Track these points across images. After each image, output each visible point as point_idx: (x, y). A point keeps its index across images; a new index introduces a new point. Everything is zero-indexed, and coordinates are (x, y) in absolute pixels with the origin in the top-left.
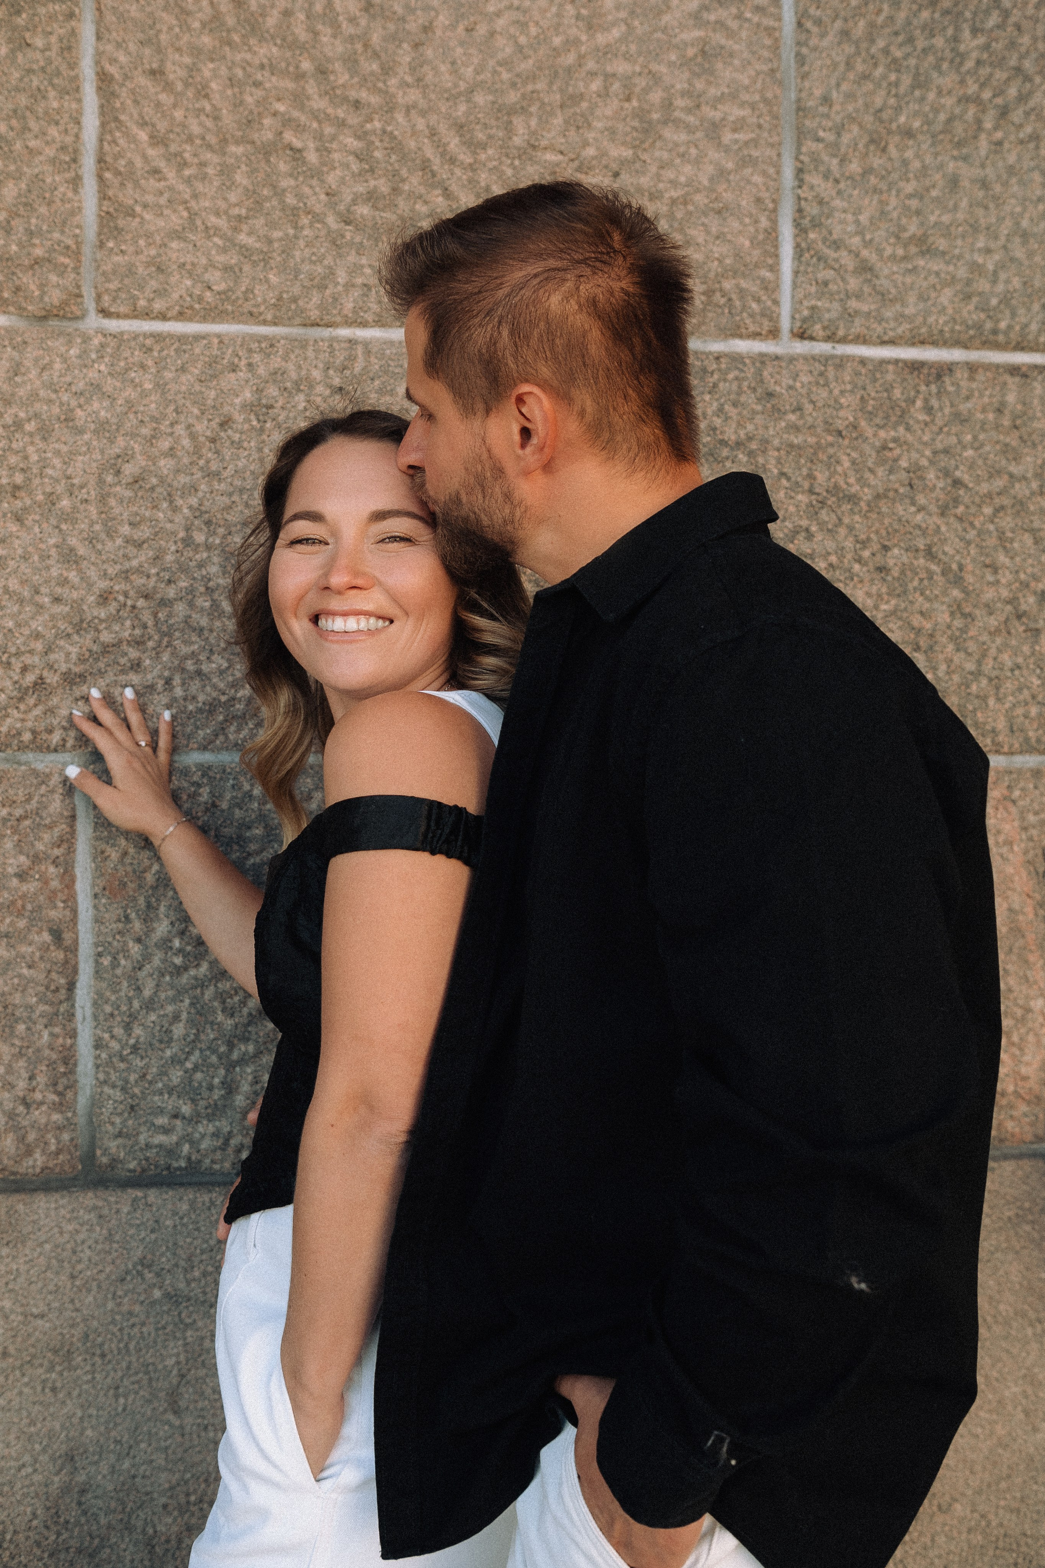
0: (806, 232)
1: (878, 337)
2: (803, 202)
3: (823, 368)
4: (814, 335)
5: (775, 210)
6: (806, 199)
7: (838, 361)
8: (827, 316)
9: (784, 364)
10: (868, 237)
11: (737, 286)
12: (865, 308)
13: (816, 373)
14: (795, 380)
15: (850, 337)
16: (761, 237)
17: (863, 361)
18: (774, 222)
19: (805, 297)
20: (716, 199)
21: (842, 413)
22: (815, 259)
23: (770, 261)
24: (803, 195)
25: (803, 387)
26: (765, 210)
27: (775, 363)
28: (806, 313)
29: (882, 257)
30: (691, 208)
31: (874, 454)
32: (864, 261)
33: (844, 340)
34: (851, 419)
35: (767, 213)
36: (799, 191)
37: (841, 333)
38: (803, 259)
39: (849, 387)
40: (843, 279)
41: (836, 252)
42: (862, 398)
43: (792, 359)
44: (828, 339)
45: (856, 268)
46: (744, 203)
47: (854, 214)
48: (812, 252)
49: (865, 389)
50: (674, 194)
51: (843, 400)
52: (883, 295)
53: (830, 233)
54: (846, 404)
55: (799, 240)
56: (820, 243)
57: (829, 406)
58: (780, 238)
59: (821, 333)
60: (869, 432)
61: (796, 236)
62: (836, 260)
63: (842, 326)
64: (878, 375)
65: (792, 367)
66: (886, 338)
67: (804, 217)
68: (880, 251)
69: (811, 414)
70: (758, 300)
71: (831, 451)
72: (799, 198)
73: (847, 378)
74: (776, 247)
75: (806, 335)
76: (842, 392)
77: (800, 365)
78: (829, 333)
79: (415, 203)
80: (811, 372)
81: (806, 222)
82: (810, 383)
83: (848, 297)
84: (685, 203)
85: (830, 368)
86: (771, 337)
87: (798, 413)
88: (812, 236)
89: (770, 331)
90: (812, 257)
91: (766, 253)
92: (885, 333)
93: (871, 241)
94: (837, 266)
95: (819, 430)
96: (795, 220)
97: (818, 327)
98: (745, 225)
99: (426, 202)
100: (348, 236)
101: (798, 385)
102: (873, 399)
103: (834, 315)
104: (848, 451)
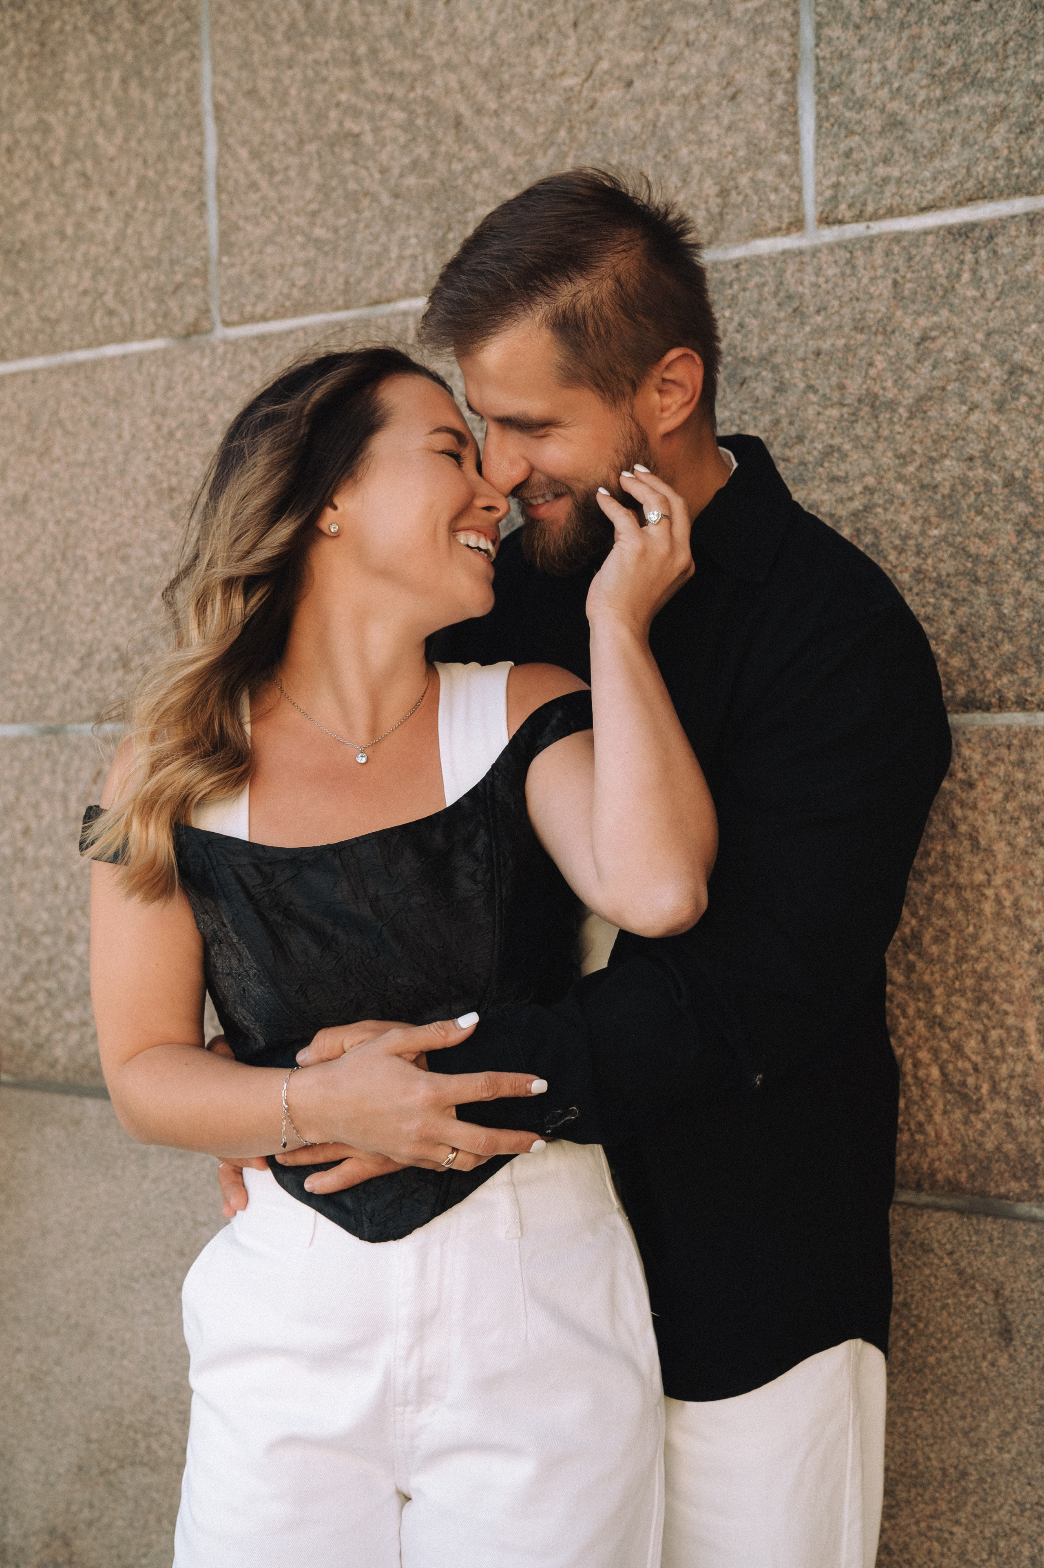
0: (826, 98)
1: (916, 204)
2: (821, 63)
3: (848, 255)
4: (840, 217)
5: (794, 78)
6: (824, 58)
7: (866, 244)
8: (852, 192)
9: (806, 259)
10: (896, 85)
11: (752, 180)
12: (896, 173)
13: (842, 262)
14: (817, 275)
15: (881, 212)
16: (776, 116)
17: (898, 237)
18: (792, 94)
19: (825, 175)
20: (729, 84)
21: (874, 306)
22: (836, 128)
23: (787, 142)
24: (821, 54)
25: (827, 282)
26: (780, 83)
27: (797, 259)
28: (828, 193)
29: (913, 104)
30: (705, 101)
31: (912, 348)
32: (894, 114)
33: (875, 217)
34: (883, 309)
35: (783, 86)
36: (818, 50)
37: (870, 208)
38: (823, 130)
39: (880, 272)
40: (869, 143)
41: (858, 113)
42: (895, 283)
43: (815, 252)
44: (859, 218)
45: (883, 128)
46: (758, 81)
47: (879, 61)
48: (832, 120)
49: (897, 271)
50: (685, 90)
51: (872, 290)
52: (915, 152)
53: (853, 91)
54: (877, 293)
55: (820, 107)
56: (841, 107)
57: (858, 299)
58: (800, 112)
59: (848, 214)
60: (908, 322)
61: (818, 103)
62: (859, 122)
63: (869, 201)
64: (914, 251)
65: (815, 260)
66: (924, 204)
67: (822, 81)
68: (910, 99)
69: (837, 312)
70: (776, 190)
71: (862, 352)
72: (817, 58)
73: (879, 262)
74: (795, 123)
75: (830, 220)
76: (872, 279)
77: (824, 257)
78: (855, 211)
79: (450, 163)
80: (836, 262)
81: (825, 85)
82: (835, 275)
83: (875, 165)
84: (698, 97)
85: (858, 253)
86: (793, 229)
87: (823, 313)
88: (834, 100)
89: (791, 224)
90: (833, 125)
91: (781, 134)
92: (922, 197)
93: (899, 89)
94: (860, 130)
95: (846, 330)
96: (815, 86)
97: (843, 207)
98: (760, 106)
99: (460, 160)
100: (398, 208)
101: (821, 280)
102: (910, 281)
103: (860, 188)
104: (883, 349)
